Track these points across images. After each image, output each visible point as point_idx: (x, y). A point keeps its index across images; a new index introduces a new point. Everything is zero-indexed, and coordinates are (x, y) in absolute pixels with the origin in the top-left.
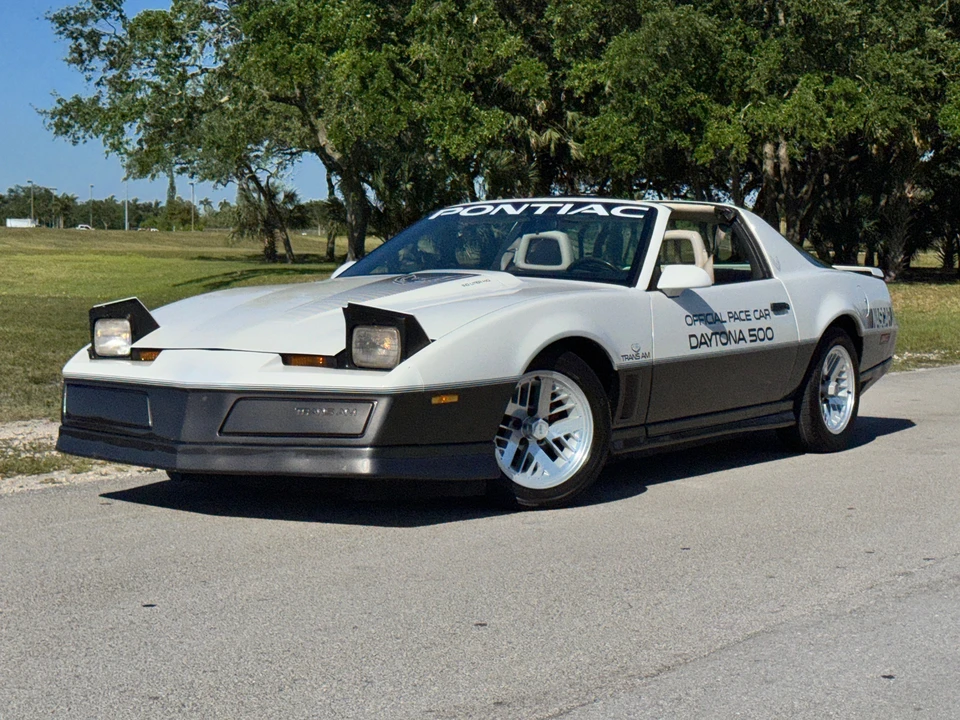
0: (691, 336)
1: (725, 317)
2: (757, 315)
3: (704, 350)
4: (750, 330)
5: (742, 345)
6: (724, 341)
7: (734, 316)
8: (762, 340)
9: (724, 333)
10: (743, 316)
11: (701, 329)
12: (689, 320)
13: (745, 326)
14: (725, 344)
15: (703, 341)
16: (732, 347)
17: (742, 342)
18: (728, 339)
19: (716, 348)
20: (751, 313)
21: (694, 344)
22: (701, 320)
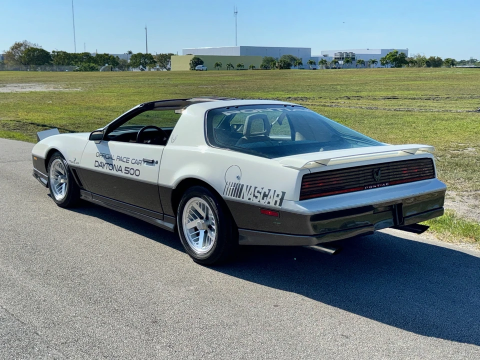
0: (96, 161)
1: (115, 158)
2: (134, 161)
3: (100, 169)
4: (126, 167)
5: (119, 173)
6: (111, 168)
7: (120, 159)
8: (133, 175)
9: (112, 165)
10: (125, 160)
11: (102, 160)
12: (98, 154)
13: (124, 165)
14: (111, 170)
15: (101, 165)
16: (114, 172)
17: (120, 172)
18: (113, 168)
19: (106, 170)
20: (130, 160)
21: (97, 165)
22: (103, 156)
